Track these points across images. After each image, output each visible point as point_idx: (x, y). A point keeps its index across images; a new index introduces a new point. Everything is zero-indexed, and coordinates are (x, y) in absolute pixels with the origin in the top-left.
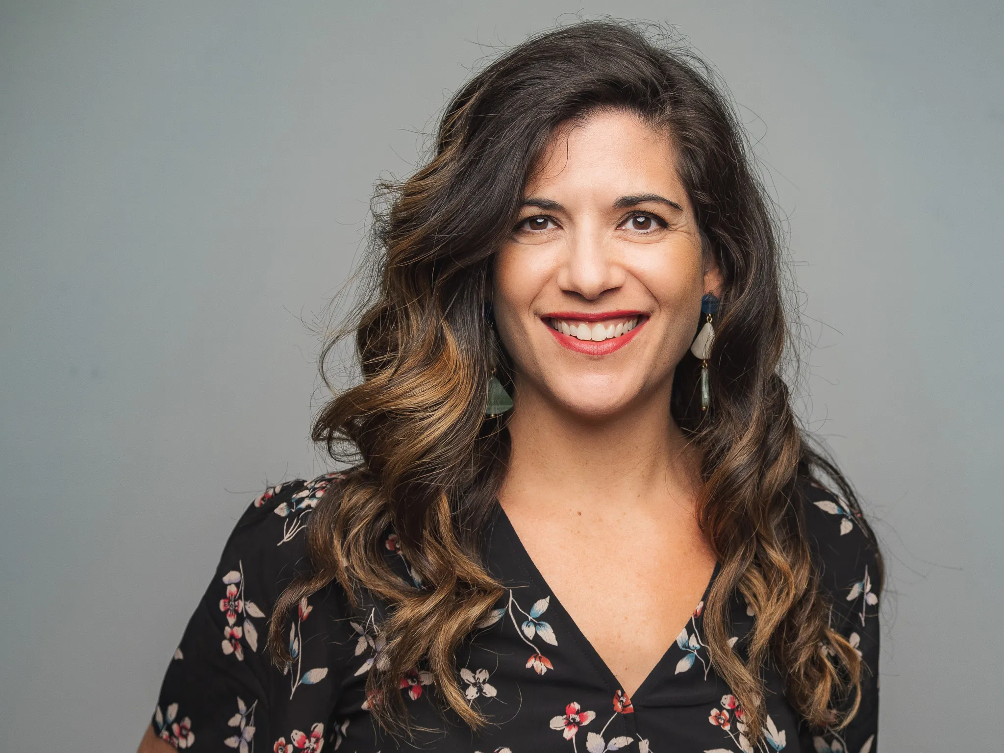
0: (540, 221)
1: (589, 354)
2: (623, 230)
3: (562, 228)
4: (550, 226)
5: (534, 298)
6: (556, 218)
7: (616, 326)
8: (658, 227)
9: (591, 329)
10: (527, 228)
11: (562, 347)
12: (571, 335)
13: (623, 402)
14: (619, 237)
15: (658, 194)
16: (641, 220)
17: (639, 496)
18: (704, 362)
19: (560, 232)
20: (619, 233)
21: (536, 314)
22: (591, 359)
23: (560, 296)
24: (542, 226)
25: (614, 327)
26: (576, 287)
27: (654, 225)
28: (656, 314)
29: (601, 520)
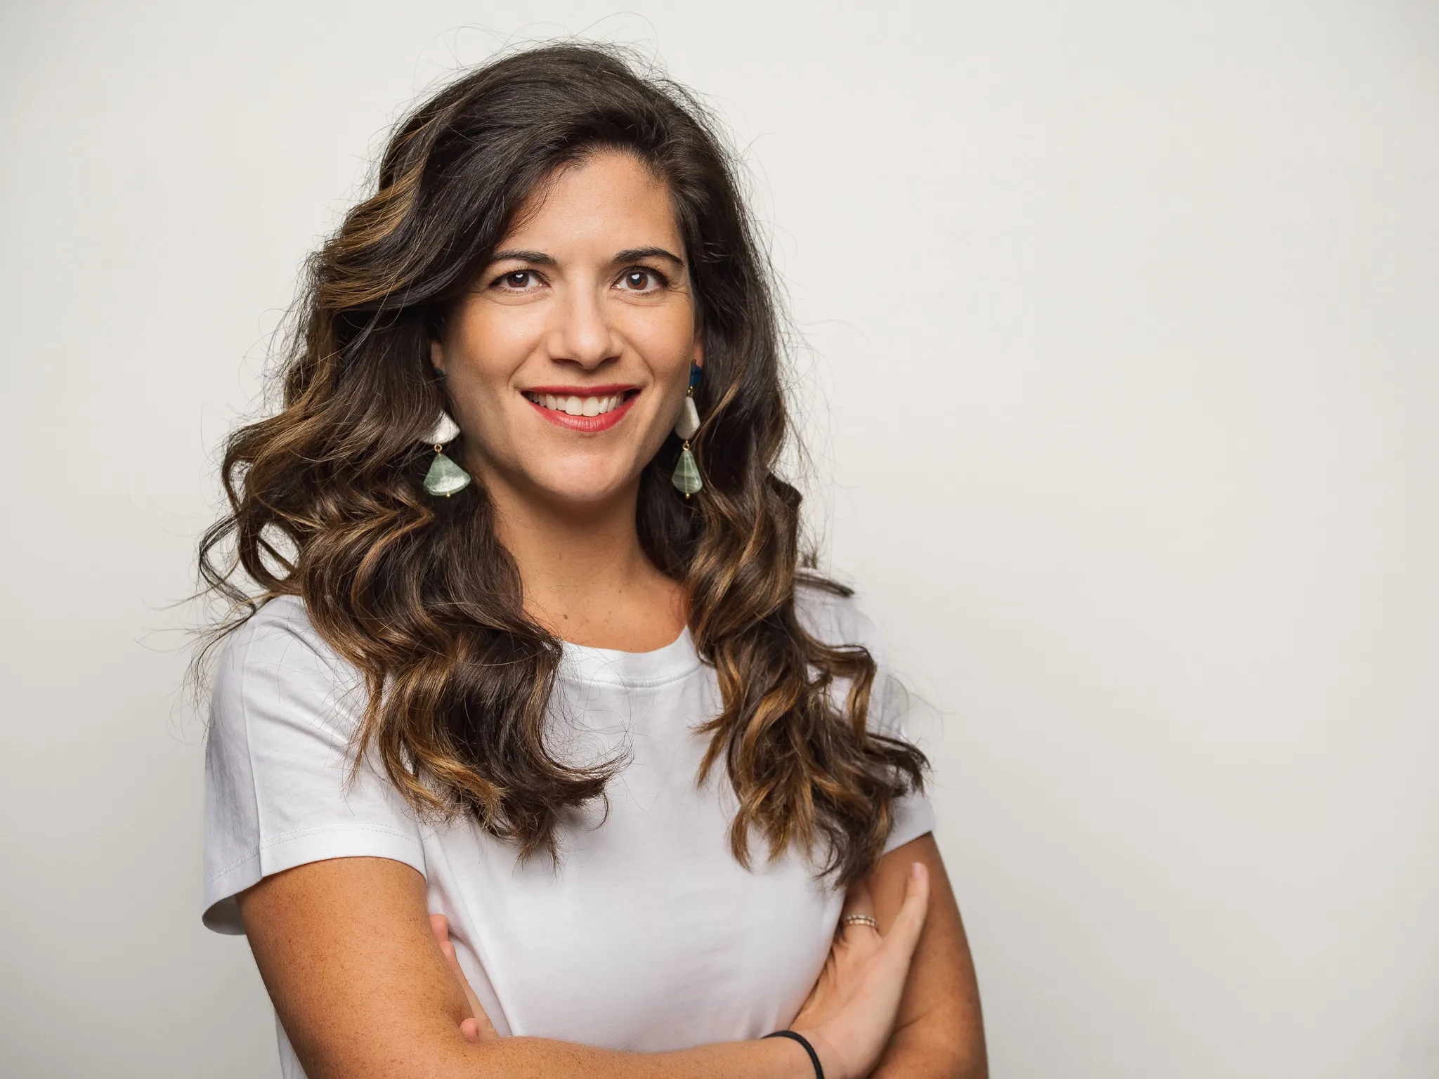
0: (520, 276)
1: (581, 430)
2: (620, 290)
3: (549, 286)
4: (533, 282)
5: (516, 368)
6: (543, 274)
7: (610, 400)
8: (658, 287)
9: (583, 403)
10: (506, 285)
11: (548, 423)
12: (557, 409)
13: (613, 487)
14: (615, 298)
15: (660, 248)
16: (636, 277)
17: (620, 592)
18: (687, 442)
19: (547, 290)
20: (614, 293)
21: (516, 387)
22: (582, 436)
23: (549, 366)
24: (523, 282)
25: (608, 401)
26: (575, 354)
27: (651, 283)
28: (649, 388)
29: (587, 621)
